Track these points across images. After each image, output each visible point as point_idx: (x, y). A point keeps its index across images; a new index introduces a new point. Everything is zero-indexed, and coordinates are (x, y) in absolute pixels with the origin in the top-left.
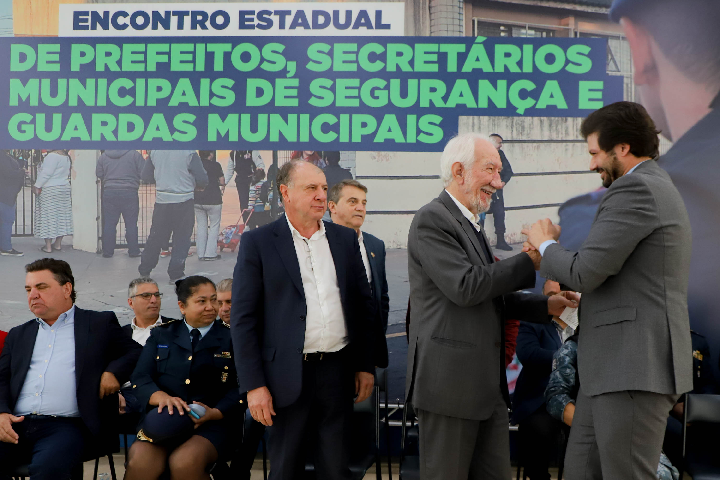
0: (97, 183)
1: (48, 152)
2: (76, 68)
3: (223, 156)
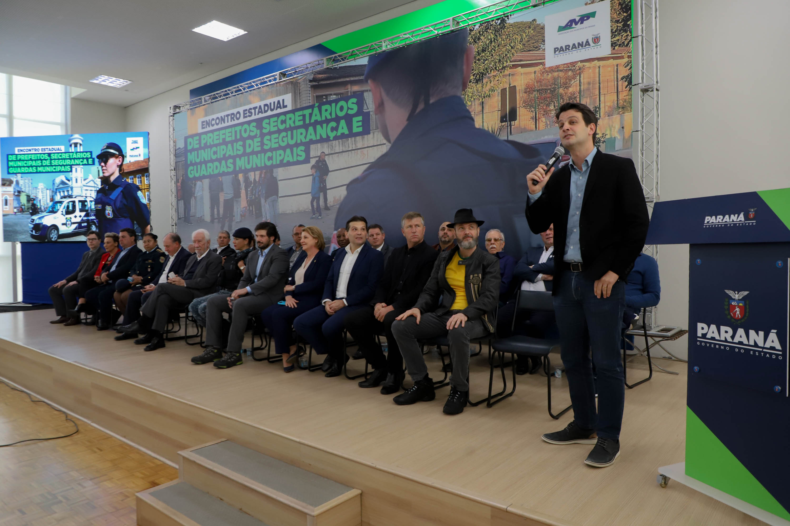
1: (197, 181)
2: (202, 145)
3: (241, 176)
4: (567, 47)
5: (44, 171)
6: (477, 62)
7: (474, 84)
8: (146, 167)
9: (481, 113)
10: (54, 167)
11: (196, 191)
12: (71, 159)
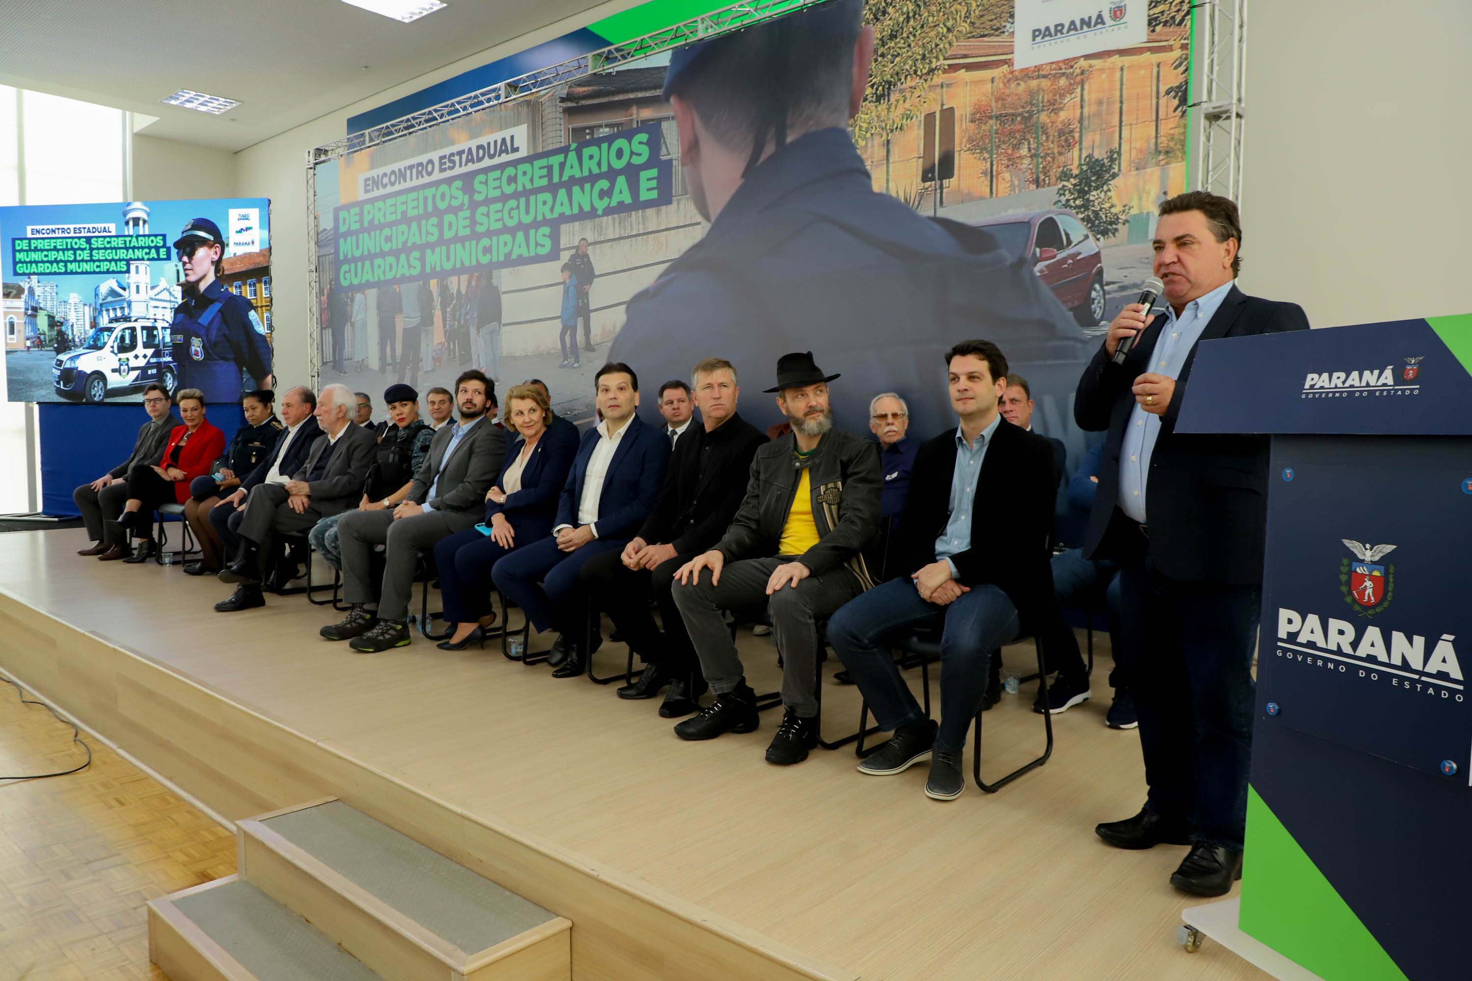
1: (356, 293)
2: (366, 224)
3: (433, 284)
4: (1059, 28)
5: (79, 271)
6: (880, 59)
7: (872, 104)
8: (265, 265)
9: (885, 162)
10: (97, 263)
11: (355, 312)
12: (127, 249)
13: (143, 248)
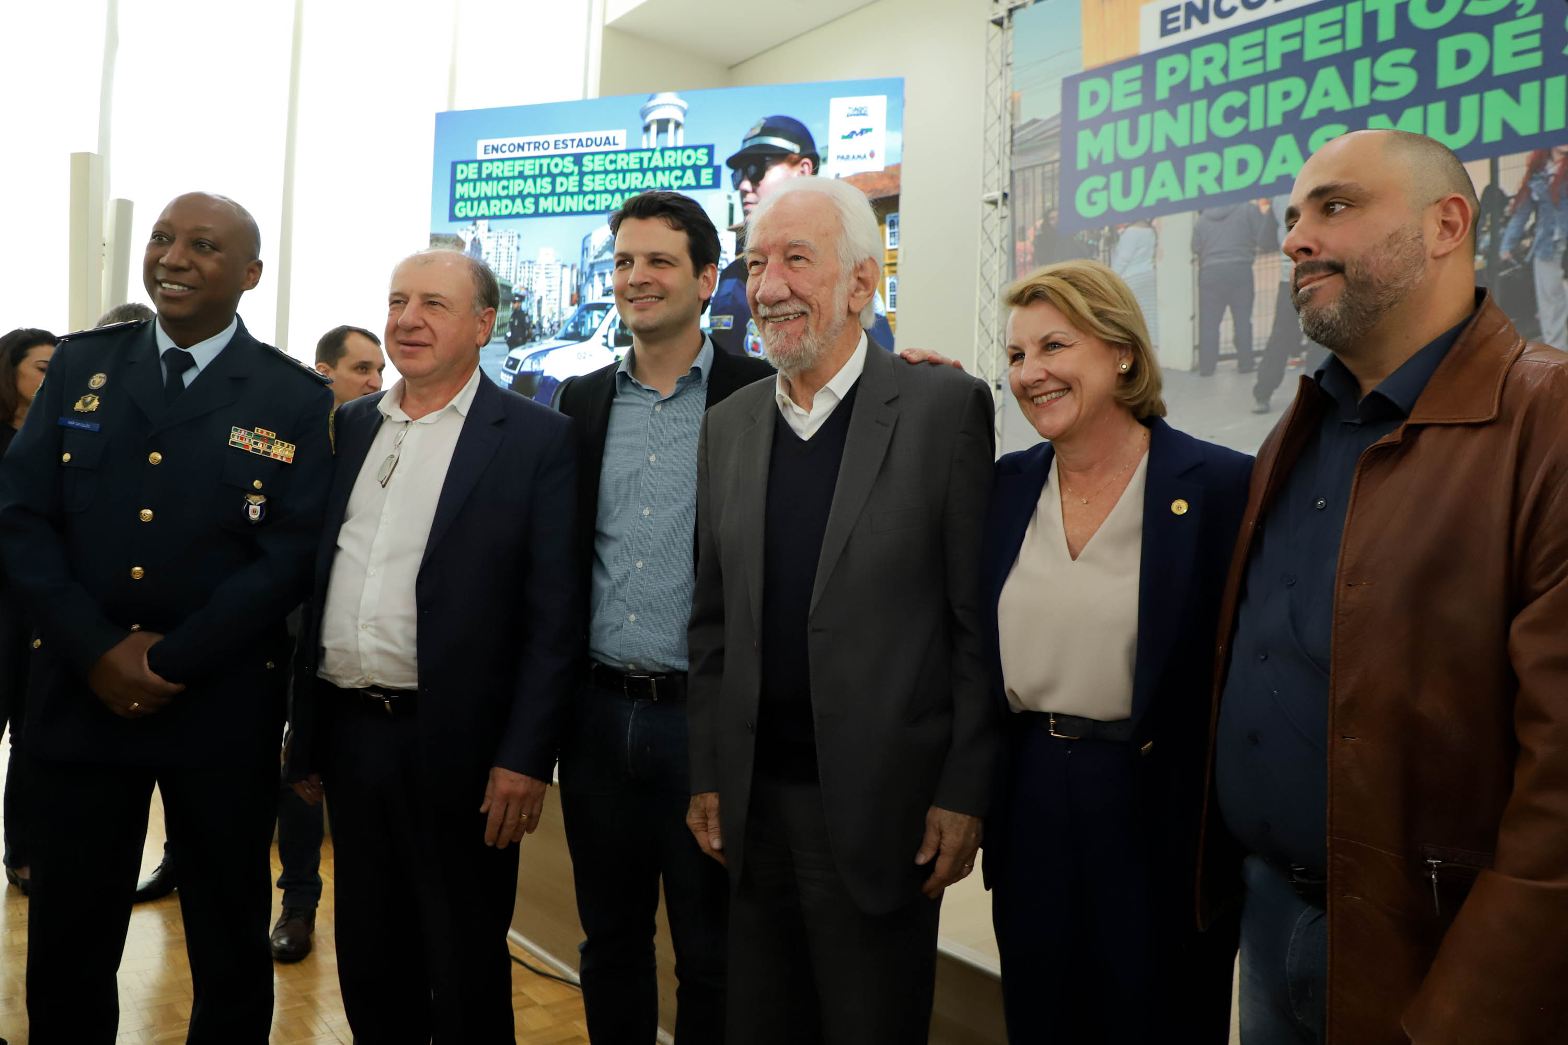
0: (1193, 261)
1: (1126, 227)
2: (1163, 94)
5: (559, 210)
8: (892, 193)
10: (590, 197)
12: (643, 171)
13: (671, 169)
